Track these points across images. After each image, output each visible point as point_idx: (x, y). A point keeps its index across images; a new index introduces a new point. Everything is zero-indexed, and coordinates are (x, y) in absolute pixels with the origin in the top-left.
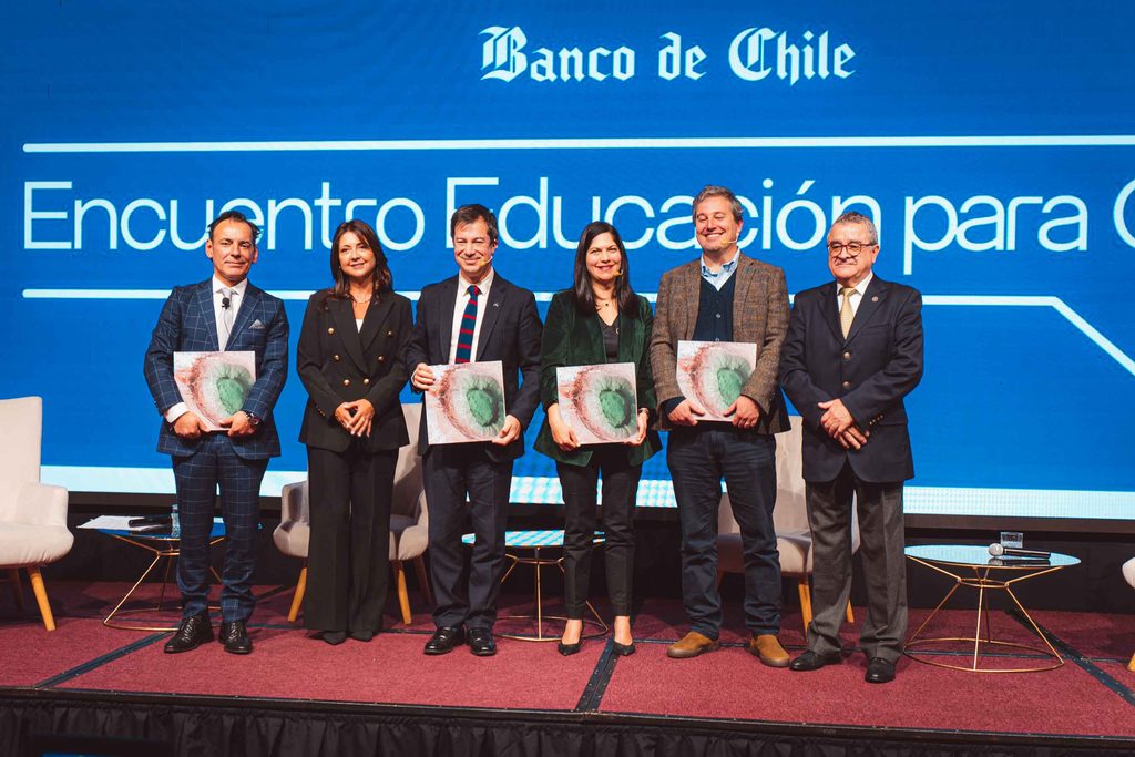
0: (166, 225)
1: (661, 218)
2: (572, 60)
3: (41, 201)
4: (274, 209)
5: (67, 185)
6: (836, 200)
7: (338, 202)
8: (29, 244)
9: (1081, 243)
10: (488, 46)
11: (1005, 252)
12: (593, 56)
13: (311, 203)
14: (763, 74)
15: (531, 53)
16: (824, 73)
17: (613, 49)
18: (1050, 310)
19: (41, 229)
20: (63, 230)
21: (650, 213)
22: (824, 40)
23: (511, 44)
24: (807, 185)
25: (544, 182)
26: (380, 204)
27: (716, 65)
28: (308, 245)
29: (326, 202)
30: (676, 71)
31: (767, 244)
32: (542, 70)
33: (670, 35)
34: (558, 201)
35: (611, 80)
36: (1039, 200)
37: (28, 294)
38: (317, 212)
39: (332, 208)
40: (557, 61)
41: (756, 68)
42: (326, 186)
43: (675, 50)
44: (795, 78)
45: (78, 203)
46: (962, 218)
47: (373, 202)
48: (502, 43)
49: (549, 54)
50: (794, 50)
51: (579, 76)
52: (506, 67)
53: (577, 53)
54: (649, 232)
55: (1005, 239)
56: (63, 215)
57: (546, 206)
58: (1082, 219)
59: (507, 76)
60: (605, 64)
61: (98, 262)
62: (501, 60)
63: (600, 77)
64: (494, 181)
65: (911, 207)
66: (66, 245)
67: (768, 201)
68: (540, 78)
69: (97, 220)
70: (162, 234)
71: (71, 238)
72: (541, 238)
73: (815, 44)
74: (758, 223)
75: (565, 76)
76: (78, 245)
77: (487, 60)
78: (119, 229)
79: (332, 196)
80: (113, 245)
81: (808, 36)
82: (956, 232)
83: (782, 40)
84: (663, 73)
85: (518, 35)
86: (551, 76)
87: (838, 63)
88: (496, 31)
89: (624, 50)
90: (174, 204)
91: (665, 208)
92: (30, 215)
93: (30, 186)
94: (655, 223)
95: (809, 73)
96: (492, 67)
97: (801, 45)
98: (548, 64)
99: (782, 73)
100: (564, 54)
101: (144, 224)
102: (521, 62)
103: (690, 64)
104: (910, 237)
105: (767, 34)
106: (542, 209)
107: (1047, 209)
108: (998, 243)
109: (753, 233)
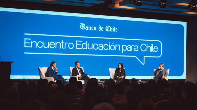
0: (43, 45)
1: (99, 46)
2: (90, 28)
3: (27, 41)
4: (56, 43)
5: (30, 39)
6: (116, 45)
7: (64, 43)
8: (25, 47)
9: (138, 50)
10: (81, 25)
11: (131, 51)
12: (92, 27)
13: (61, 43)
14: (109, 31)
15: (85, 27)
16: (115, 31)
17: (94, 27)
18: (135, 57)
19: (27, 45)
20: (30, 45)
21: (98, 46)
22: (115, 27)
23: (83, 25)
24: (113, 43)
25: (87, 42)
26: (69, 43)
27: (104, 29)
28: (60, 48)
29: (62, 43)
30: (100, 30)
31: (109, 50)
32: (87, 29)
33: (100, 26)
34: (88, 44)
35: (94, 30)
36: (134, 46)
37: (25, 53)
38: (61, 44)
39: (63, 44)
40: (88, 28)
41: (108, 30)
42: (62, 41)
43: (100, 27)
44: (112, 31)
45: (32, 42)
46: (127, 47)
47: (68, 43)
48: (82, 25)
49: (87, 27)
50: (112, 28)
51: (90, 30)
52: (83, 28)
53: (90, 27)
54: (98, 48)
55: (131, 50)
56: (30, 43)
57: (87, 44)
58: (138, 48)
59: (83, 29)
60: (93, 28)
61: (34, 49)
62: (82, 27)
63: (93, 30)
64: (81, 41)
65: (123, 46)
66: (30, 47)
67: (109, 45)
68: (86, 29)
69: (34, 44)
70: (42, 46)
71: (31, 46)
72: (86, 48)
73: (114, 28)
74: (108, 47)
75: (89, 30)
76: (32, 47)
77: (81, 27)
78: (37, 45)
79: (63, 42)
80: (36, 47)
81: (113, 27)
82: (127, 49)
83: (111, 27)
84: (99, 30)
85: (84, 24)
86: (88, 29)
87: (116, 30)
88: (82, 24)
89: (95, 27)
90: (44, 42)
91: (99, 45)
92: (25, 43)
93: (25, 39)
94: (98, 47)
95: (113, 31)
96: (81, 28)
97: (113, 28)
98: (87, 28)
99: (111, 31)
100: (89, 27)
101: (40, 45)
102: (84, 28)
103: (102, 29)
104: (123, 49)
105: (109, 26)
106: (86, 45)
107: (135, 47)
108: (130, 50)
109: (108, 48)
